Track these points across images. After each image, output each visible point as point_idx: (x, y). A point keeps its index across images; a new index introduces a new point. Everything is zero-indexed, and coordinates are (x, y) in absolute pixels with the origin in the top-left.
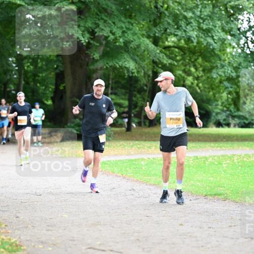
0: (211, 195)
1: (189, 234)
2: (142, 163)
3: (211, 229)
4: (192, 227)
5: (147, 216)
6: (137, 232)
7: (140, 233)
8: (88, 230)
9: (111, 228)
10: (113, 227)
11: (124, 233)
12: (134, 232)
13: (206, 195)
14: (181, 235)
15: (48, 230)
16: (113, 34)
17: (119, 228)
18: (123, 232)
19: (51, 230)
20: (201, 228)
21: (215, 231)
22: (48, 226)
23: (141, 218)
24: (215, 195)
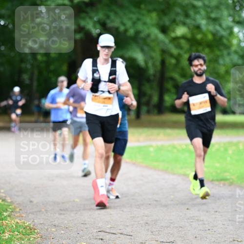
0: (217, 180)
1: (197, 218)
2: (151, 149)
3: (217, 213)
4: (199, 211)
5: (156, 201)
6: (146, 216)
7: (149, 216)
8: (99, 214)
9: (121, 212)
10: (123, 211)
11: (134, 217)
12: (144, 216)
13: (212, 180)
14: (189, 219)
15: (61, 214)
16: (124, 24)
17: (129, 212)
18: (132, 215)
19: (64, 214)
20: (207, 212)
21: (221, 215)
22: (61, 210)
23: (149, 203)
24: (221, 180)
